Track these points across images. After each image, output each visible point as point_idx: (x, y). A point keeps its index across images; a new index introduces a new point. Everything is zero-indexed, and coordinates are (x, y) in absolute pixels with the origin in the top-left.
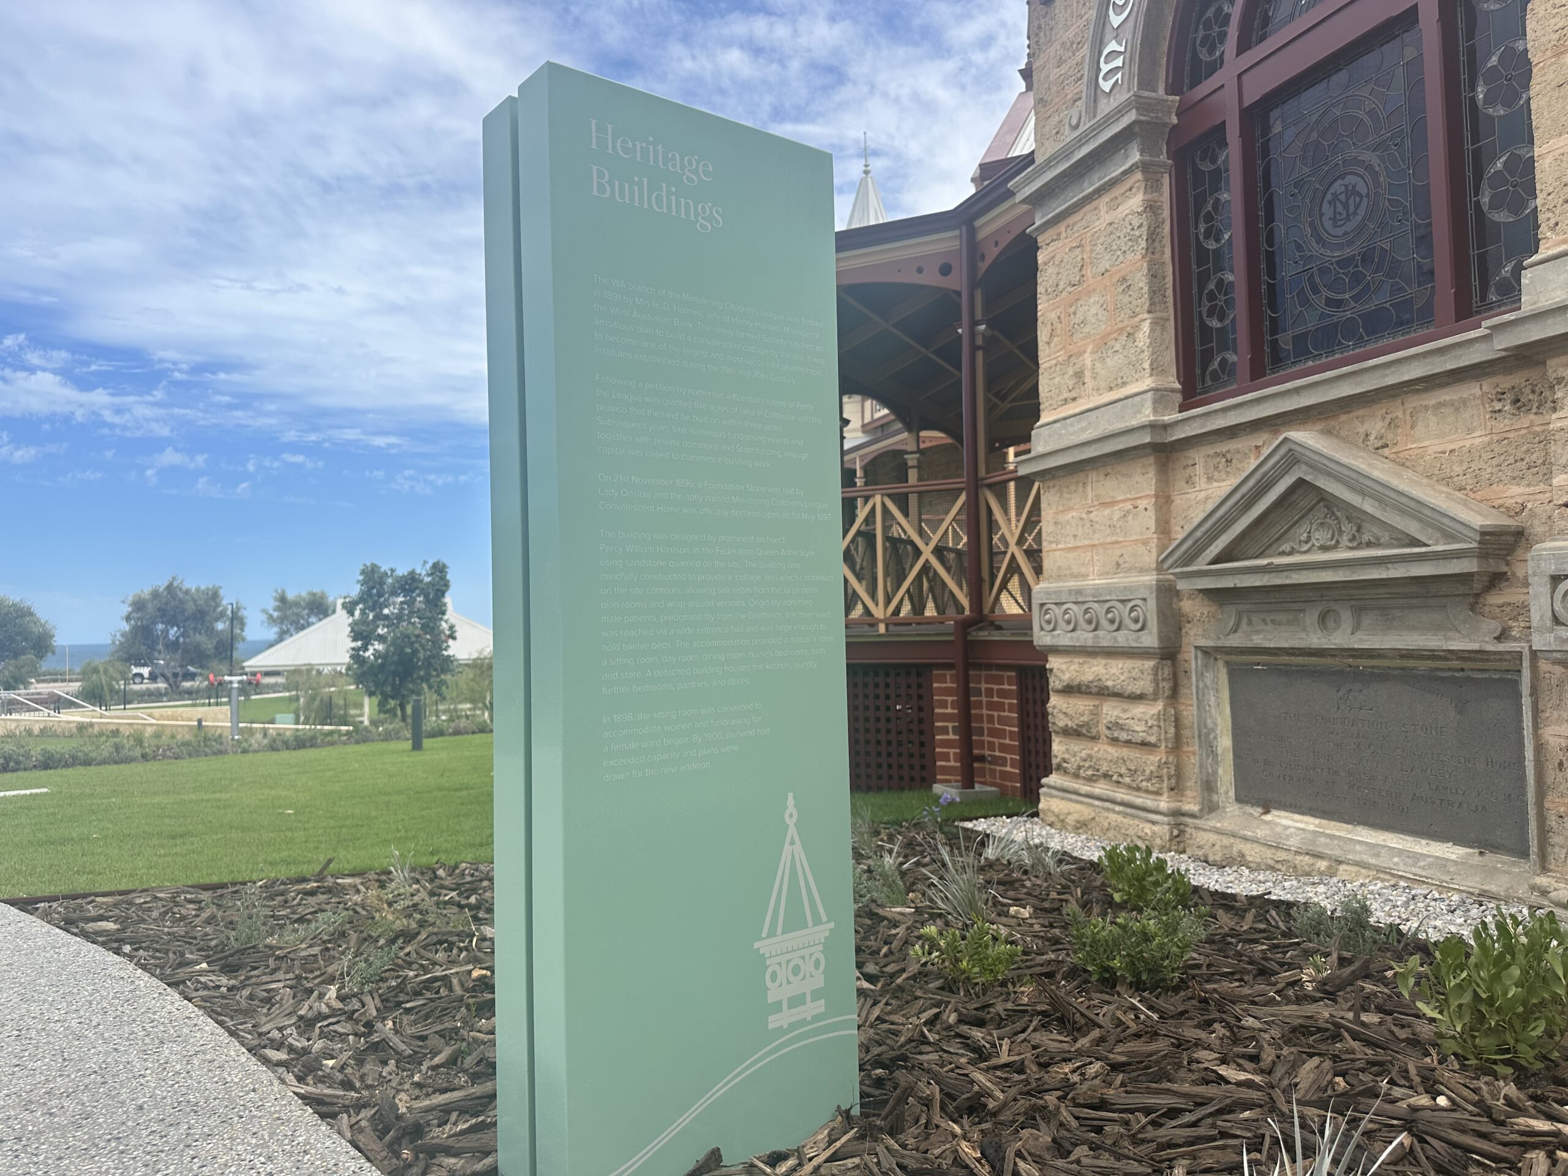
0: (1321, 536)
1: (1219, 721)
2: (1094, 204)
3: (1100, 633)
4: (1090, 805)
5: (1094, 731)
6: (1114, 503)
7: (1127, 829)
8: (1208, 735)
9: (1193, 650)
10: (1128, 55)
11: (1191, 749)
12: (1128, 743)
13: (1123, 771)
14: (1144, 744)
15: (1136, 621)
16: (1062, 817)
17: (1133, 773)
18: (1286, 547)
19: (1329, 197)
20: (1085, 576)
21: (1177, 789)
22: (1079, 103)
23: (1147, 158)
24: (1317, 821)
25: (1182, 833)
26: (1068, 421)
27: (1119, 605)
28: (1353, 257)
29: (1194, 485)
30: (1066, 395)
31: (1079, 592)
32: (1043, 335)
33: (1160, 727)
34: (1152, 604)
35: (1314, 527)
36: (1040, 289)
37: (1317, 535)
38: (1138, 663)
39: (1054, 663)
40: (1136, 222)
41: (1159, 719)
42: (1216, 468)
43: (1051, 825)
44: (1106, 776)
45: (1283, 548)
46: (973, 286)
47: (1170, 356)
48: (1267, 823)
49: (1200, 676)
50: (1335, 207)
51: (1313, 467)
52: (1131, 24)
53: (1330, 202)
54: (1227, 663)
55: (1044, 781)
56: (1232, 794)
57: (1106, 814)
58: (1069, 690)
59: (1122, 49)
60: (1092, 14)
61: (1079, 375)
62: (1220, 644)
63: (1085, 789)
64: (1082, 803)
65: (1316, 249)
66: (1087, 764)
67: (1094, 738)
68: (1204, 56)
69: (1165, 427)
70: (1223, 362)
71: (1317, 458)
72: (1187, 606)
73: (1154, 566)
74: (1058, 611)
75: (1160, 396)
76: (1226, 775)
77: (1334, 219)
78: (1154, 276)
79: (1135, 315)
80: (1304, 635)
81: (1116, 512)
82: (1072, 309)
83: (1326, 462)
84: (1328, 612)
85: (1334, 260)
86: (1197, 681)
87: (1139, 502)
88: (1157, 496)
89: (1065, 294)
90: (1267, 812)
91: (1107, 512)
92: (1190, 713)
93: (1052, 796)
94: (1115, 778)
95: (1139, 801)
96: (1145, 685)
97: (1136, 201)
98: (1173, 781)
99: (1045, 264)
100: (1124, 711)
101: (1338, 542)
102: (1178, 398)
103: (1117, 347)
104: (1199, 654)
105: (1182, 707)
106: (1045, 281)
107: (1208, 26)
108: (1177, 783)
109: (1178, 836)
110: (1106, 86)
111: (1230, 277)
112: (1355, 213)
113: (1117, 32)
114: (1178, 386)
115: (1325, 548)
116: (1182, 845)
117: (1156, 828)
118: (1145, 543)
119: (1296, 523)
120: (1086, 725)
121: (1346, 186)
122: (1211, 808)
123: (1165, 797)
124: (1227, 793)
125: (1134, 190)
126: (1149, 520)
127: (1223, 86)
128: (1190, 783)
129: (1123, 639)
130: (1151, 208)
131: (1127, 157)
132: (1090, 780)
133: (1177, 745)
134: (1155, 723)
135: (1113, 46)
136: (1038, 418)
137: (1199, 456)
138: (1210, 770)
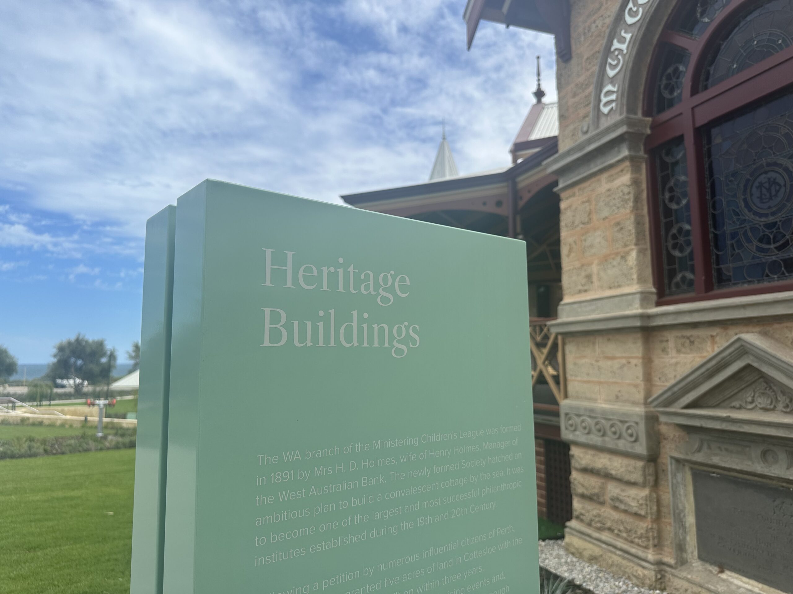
0: (763, 401)
1: (687, 505)
2: (597, 178)
3: (607, 439)
4: (600, 547)
5: (601, 499)
6: (613, 358)
7: (626, 568)
8: (679, 514)
9: (669, 459)
10: (620, 92)
11: (667, 520)
12: (625, 511)
13: (622, 528)
14: (636, 515)
15: (631, 435)
16: (581, 551)
17: (629, 531)
18: (736, 404)
19: (756, 184)
20: (595, 400)
21: (658, 546)
22: (587, 119)
23: (633, 153)
24: (760, 585)
25: (663, 576)
26: (583, 304)
27: (619, 424)
28: (776, 223)
29: (667, 353)
30: (580, 287)
31: (592, 410)
32: (564, 250)
33: (647, 505)
34: (642, 428)
35: (757, 395)
36: (562, 224)
37: (760, 400)
38: (632, 462)
39: (575, 451)
40: (626, 190)
41: (646, 500)
42: (683, 345)
43: (573, 554)
44: (610, 529)
45: (733, 404)
46: (516, 212)
47: (648, 272)
48: (724, 580)
49: (674, 476)
50: (761, 191)
51: (758, 358)
52: (621, 75)
53: (757, 187)
54: (691, 469)
55: (568, 524)
56: (696, 553)
57: (610, 554)
58: (585, 470)
59: (615, 89)
60: (596, 68)
61: (589, 277)
62: (689, 457)
63: (596, 535)
64: (593, 544)
65: (749, 216)
66: (597, 519)
67: (602, 503)
68: (666, 95)
69: (649, 317)
70: (684, 279)
71: (762, 353)
72: (664, 429)
73: (642, 401)
74: (578, 420)
75: (644, 297)
76: (692, 541)
77: (761, 198)
78: (638, 223)
79: (626, 246)
80: (750, 463)
81: (616, 364)
82: (583, 238)
83: (769, 357)
84: (768, 450)
85: (761, 223)
86: (672, 478)
87: (631, 360)
88: (643, 358)
89: (578, 229)
90: (722, 571)
91: (609, 363)
92: (667, 497)
93: (573, 535)
94: (616, 531)
95: (633, 551)
96: (637, 477)
97: (626, 178)
98: (656, 541)
99: (566, 209)
100: (623, 490)
101: (775, 407)
102: (654, 298)
103: (615, 263)
104: (673, 462)
105: (661, 493)
106: (565, 219)
107: (669, 77)
108: (659, 542)
109: (660, 579)
110: (605, 110)
111: (687, 227)
112: (776, 195)
113: (612, 81)
114: (654, 290)
115: (765, 410)
116: (663, 585)
117: (646, 572)
118: (636, 386)
119: (743, 389)
120: (597, 495)
121: (769, 179)
122: (682, 562)
123: (651, 551)
124: (692, 553)
125: (624, 172)
126: (639, 372)
127: (681, 114)
128: (668, 543)
129: (622, 445)
130: (635, 182)
131: (619, 152)
132: (600, 529)
133: (658, 517)
134: (644, 502)
135: (609, 87)
136: (561, 299)
137: (671, 337)
138: (681, 537)
